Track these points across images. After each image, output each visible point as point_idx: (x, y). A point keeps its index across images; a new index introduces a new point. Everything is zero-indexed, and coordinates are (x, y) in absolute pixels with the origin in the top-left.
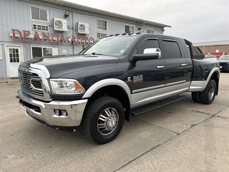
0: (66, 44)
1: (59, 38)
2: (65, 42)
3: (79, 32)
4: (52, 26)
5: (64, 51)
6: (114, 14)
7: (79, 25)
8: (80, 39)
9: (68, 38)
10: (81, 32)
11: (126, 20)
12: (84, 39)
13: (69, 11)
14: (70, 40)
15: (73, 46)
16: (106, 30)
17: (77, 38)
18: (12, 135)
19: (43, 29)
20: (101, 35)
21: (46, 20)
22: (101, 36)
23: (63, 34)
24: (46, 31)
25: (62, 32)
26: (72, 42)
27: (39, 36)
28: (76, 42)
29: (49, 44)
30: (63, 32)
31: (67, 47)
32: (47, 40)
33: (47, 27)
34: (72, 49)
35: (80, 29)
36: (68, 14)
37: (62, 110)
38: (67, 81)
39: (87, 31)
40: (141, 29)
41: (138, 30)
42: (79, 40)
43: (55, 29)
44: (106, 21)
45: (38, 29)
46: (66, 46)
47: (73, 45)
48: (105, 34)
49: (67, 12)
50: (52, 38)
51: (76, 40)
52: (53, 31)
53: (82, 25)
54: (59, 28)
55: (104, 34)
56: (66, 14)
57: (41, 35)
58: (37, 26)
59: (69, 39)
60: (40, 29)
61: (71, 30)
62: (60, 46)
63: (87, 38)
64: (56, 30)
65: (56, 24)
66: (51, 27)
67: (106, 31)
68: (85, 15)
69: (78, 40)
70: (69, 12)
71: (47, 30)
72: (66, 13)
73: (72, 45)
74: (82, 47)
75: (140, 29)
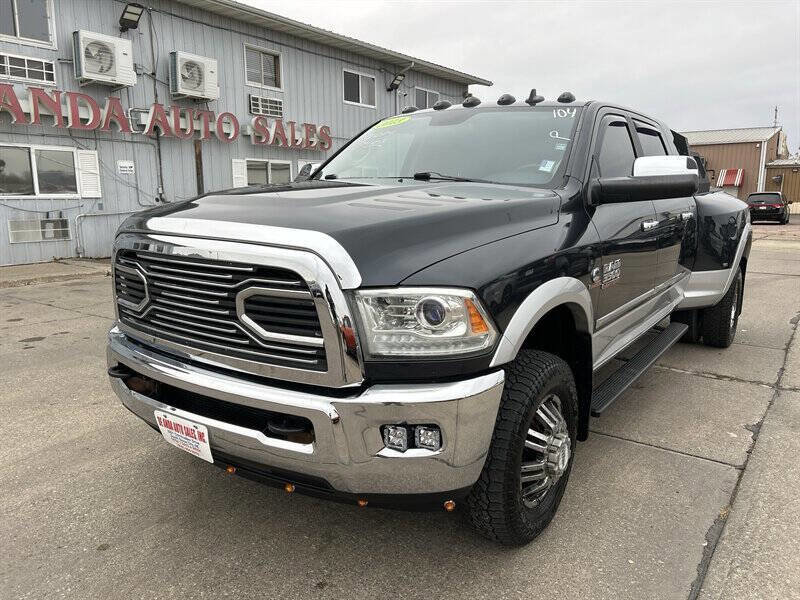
0: (129, 138)
1: (101, 110)
2: (126, 128)
3: (181, 91)
4: (71, 62)
5: (121, 163)
6: (308, 29)
7: (179, 66)
8: (183, 116)
9: (136, 112)
10: (189, 93)
11: (347, 52)
12: (199, 118)
13: (139, 6)
14: (146, 120)
15: (159, 145)
16: (278, 85)
17: (172, 113)
18: (103, 548)
19: (33, 75)
20: (260, 103)
21: (45, 36)
22: (260, 108)
23: (116, 95)
24: (45, 82)
25: (112, 88)
26: (156, 129)
27: (20, 101)
28: (168, 129)
29: (63, 136)
30: (119, 87)
31: (136, 149)
32: (53, 117)
33: (49, 67)
34: (153, 156)
35: (184, 77)
36: (135, 18)
37: (415, 426)
38: (439, 295)
39: (210, 89)
40: (396, 87)
41: (389, 90)
42: (182, 120)
43: (85, 75)
44: (275, 51)
45: (14, 72)
46: (130, 146)
47: (158, 139)
48: (276, 102)
49: (130, 9)
50: (75, 113)
51: (171, 121)
52: (73, 81)
53: (190, 65)
54: (101, 71)
55: (271, 102)
56: (127, 16)
57: (27, 99)
58: (7, 61)
59: (143, 115)
60: (22, 74)
61: (149, 84)
62: (106, 146)
63: (211, 116)
64: (87, 80)
65: (88, 55)
66: (66, 69)
67: (277, 89)
68: (200, 26)
69: (177, 124)
70: (138, 11)
71: (50, 77)
72: (125, 12)
73: (154, 142)
74: (193, 147)
75: (393, 88)
